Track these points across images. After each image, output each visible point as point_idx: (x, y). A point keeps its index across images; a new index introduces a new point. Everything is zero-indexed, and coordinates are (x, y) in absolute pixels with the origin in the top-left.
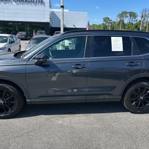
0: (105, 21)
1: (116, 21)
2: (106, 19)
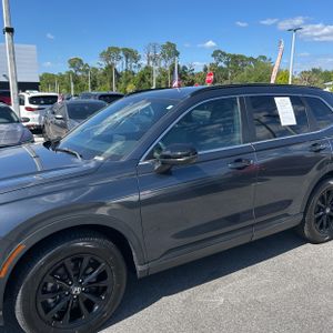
0: (73, 65)
1: (97, 66)
2: (76, 63)
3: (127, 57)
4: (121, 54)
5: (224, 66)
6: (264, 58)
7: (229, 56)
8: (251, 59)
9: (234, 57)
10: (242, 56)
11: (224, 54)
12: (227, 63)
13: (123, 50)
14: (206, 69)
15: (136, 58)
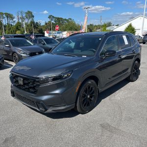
3: (7, 17)
4: (4, 16)
5: (54, 22)
6: (71, 19)
7: (56, 18)
8: (66, 20)
9: (58, 18)
10: (62, 18)
11: (53, 17)
12: (55, 21)
13: (5, 14)
14: (46, 24)
15: (12, 18)
